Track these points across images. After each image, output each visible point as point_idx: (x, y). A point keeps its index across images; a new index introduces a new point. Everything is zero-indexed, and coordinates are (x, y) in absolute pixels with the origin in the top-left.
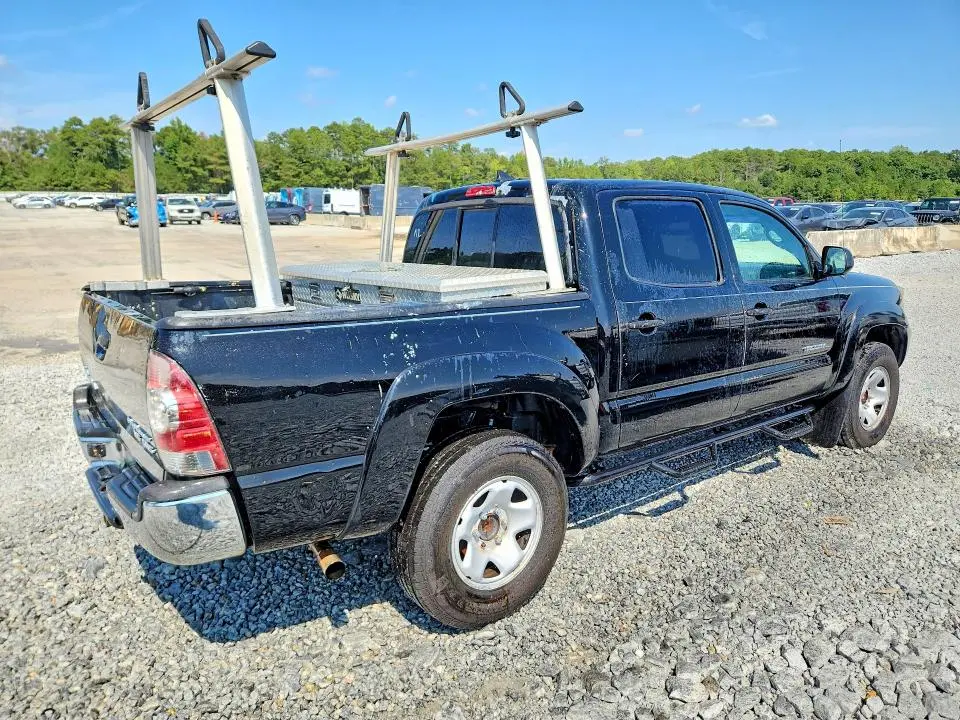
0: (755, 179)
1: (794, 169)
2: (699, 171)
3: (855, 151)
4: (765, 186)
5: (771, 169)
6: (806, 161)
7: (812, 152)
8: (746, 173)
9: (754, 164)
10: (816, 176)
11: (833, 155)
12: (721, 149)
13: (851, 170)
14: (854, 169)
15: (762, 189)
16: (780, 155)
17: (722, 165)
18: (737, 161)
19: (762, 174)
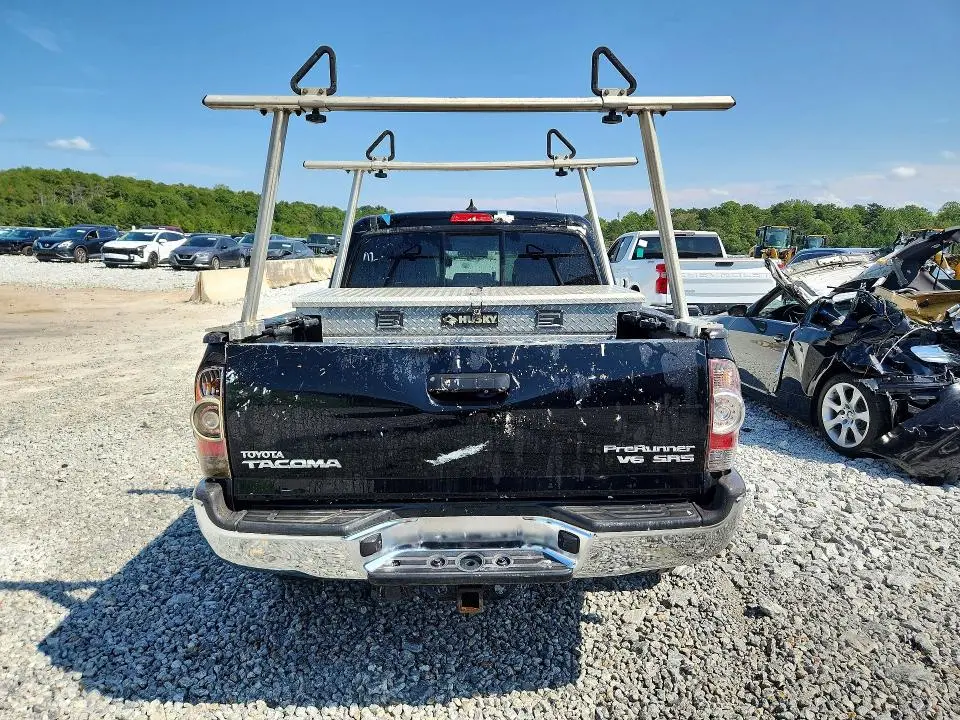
0: (85, 204)
1: (126, 197)
2: (12, 190)
3: (182, 185)
4: (97, 212)
5: (100, 196)
6: (137, 190)
7: (139, 181)
8: (72, 196)
9: (79, 188)
10: (151, 206)
11: (162, 187)
12: (34, 167)
13: (184, 203)
14: (185, 202)
15: (94, 216)
16: (107, 181)
17: (40, 185)
18: (58, 183)
19: (91, 199)
